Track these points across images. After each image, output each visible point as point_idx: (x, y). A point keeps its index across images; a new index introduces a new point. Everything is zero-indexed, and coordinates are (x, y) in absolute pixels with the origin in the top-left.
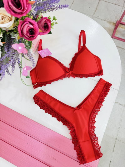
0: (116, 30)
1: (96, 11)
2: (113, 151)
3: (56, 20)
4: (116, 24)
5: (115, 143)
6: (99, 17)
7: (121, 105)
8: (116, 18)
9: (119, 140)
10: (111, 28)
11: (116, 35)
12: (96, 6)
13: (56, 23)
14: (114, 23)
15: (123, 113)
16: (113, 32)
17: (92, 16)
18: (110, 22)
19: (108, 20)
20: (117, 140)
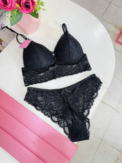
0: (121, 35)
1: (104, 13)
2: (97, 151)
3: (44, 6)
5: (100, 143)
6: (107, 20)
9: (104, 141)
10: (116, 33)
11: (120, 40)
12: (106, 9)
13: (44, 10)
14: (120, 28)
15: (113, 116)
16: (117, 36)
17: (100, 18)
18: (116, 27)
19: (114, 24)
20: (102, 141)
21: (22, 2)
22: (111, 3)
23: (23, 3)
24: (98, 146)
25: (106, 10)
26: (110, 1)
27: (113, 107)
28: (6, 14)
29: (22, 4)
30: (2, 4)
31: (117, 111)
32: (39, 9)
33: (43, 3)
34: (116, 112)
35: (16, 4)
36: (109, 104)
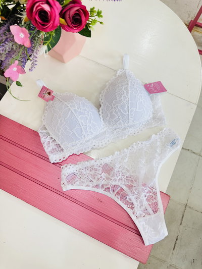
2: (181, 224)
3: (102, 16)
4: (189, 25)
7: (194, 153)
8: (189, 17)
9: (190, 207)
13: (101, 23)
20: (187, 208)
21: (69, 15)
23: (71, 15)
24: (181, 216)
28: (40, 36)
29: (69, 17)
30: (39, 22)
32: (94, 23)
33: (101, 12)
35: (61, 19)
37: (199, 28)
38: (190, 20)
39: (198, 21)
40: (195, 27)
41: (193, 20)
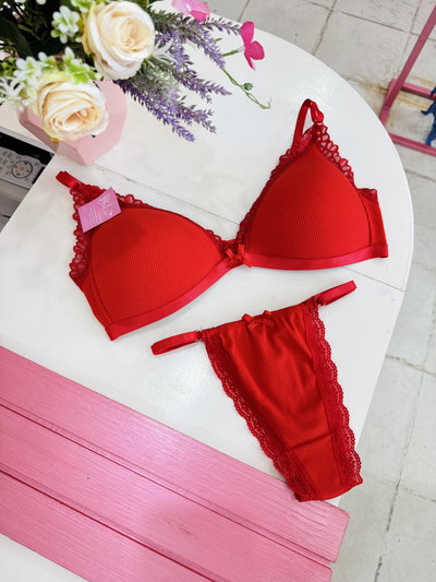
0: (388, 110)
1: (317, 46)
2: (388, 529)
4: (387, 90)
5: (395, 499)
7: (411, 365)
8: (387, 72)
9: (406, 489)
12: (319, 31)
14: (381, 88)
15: (419, 393)
18: (366, 85)
19: (358, 78)
20: (399, 490)
22: (335, 8)
25: (322, 34)
26: (330, 5)
27: (411, 362)
31: (428, 373)
34: (426, 375)
36: (396, 356)
37: (409, 95)
38: (389, 77)
39: (407, 81)
40: (401, 93)
41: (396, 78)
